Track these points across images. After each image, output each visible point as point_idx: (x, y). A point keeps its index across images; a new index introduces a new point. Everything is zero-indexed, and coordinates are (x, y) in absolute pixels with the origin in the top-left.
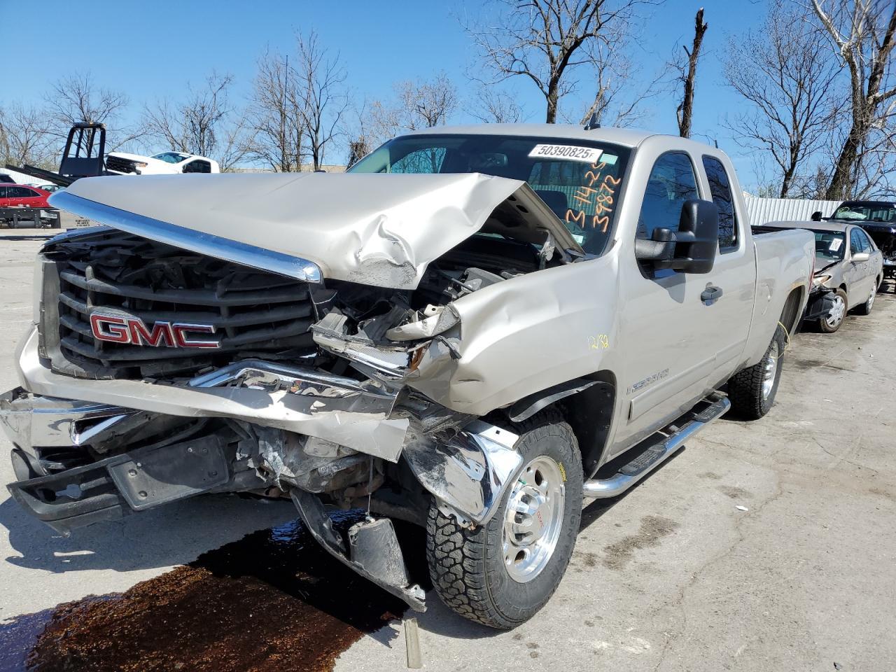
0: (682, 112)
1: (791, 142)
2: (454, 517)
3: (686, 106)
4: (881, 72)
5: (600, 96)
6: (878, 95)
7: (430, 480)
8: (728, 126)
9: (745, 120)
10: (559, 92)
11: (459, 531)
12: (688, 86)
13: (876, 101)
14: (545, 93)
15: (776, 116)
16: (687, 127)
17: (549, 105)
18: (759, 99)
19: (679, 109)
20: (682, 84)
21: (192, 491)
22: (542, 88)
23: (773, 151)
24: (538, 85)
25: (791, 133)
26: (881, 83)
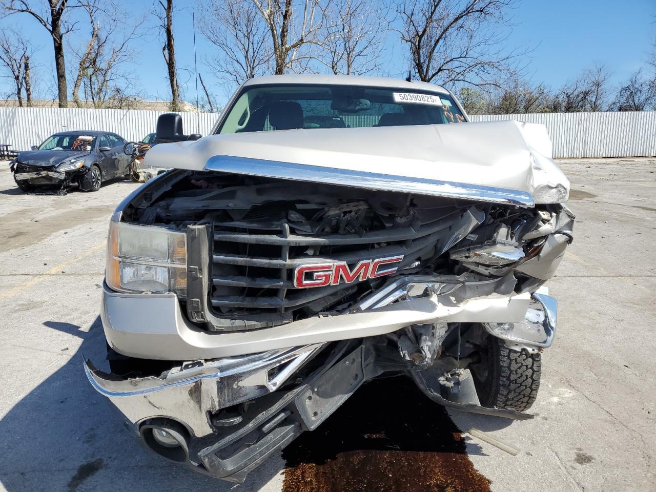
0: (166, 52)
1: (247, 76)
2: (524, 350)
3: (169, 46)
4: (287, 31)
5: (94, 35)
6: (287, 46)
7: (502, 332)
8: (207, 63)
9: (218, 60)
10: (62, 30)
11: (530, 357)
12: (168, 32)
13: (287, 50)
14: (49, 30)
15: (234, 57)
16: (173, 63)
17: (54, 39)
18: (223, 45)
19: (164, 49)
20: (164, 31)
21: (346, 397)
22: (45, 25)
23: (237, 82)
24: (42, 23)
25: (246, 68)
26: (287, 38)
